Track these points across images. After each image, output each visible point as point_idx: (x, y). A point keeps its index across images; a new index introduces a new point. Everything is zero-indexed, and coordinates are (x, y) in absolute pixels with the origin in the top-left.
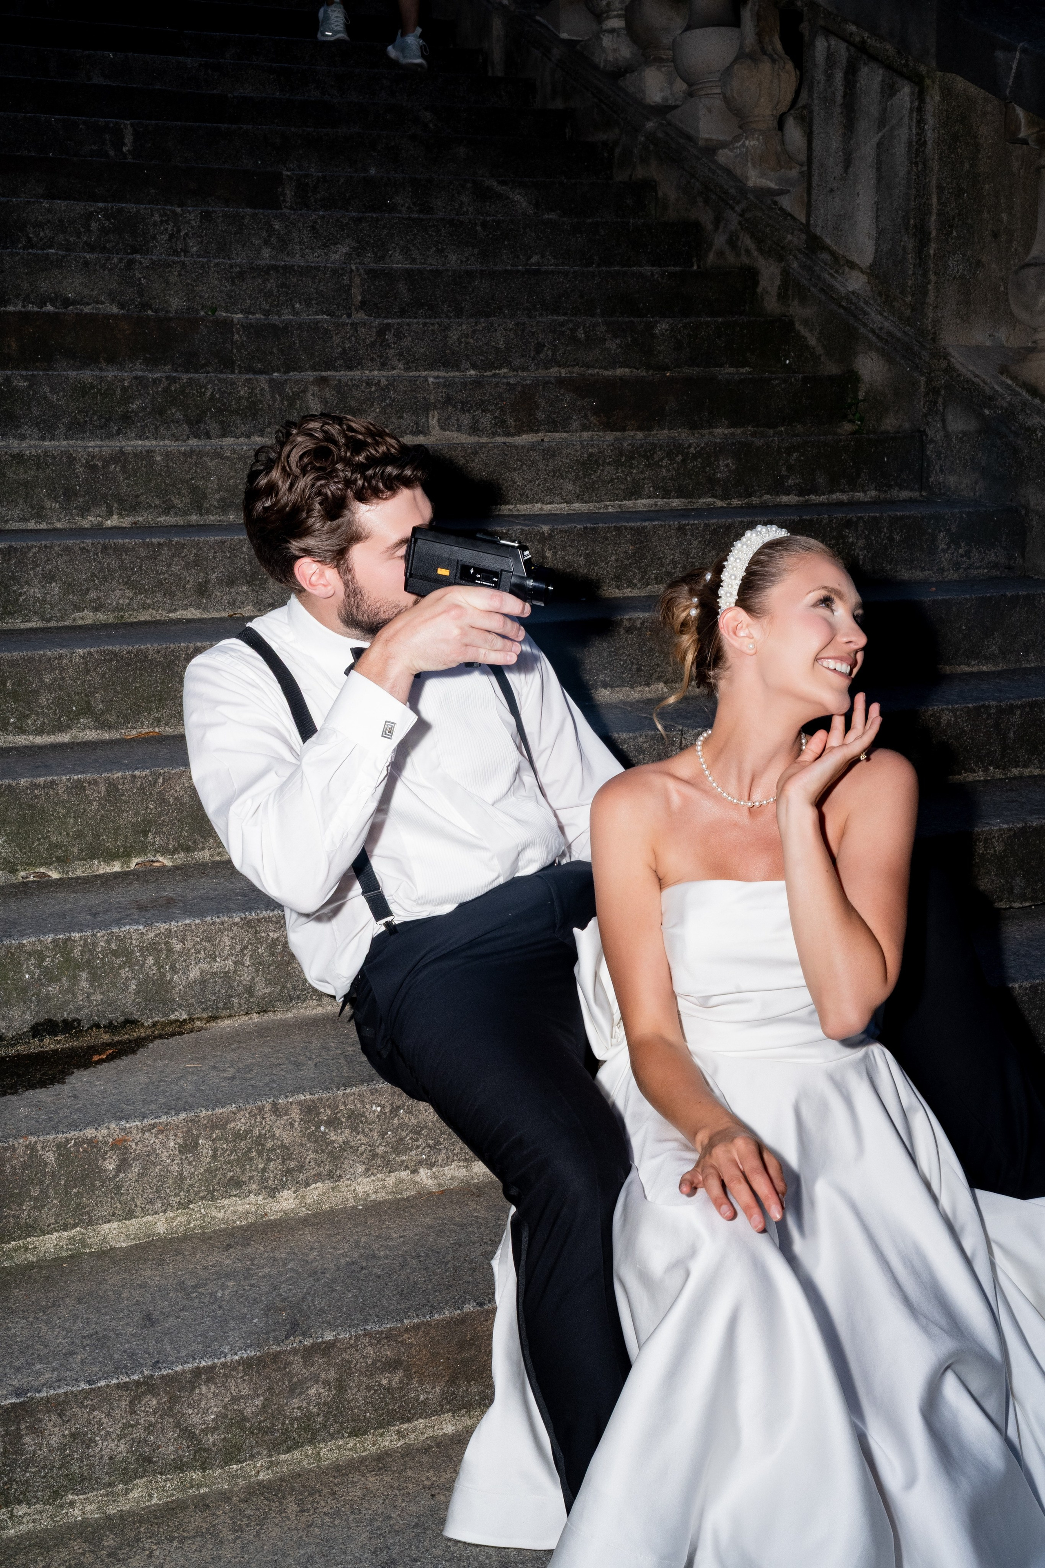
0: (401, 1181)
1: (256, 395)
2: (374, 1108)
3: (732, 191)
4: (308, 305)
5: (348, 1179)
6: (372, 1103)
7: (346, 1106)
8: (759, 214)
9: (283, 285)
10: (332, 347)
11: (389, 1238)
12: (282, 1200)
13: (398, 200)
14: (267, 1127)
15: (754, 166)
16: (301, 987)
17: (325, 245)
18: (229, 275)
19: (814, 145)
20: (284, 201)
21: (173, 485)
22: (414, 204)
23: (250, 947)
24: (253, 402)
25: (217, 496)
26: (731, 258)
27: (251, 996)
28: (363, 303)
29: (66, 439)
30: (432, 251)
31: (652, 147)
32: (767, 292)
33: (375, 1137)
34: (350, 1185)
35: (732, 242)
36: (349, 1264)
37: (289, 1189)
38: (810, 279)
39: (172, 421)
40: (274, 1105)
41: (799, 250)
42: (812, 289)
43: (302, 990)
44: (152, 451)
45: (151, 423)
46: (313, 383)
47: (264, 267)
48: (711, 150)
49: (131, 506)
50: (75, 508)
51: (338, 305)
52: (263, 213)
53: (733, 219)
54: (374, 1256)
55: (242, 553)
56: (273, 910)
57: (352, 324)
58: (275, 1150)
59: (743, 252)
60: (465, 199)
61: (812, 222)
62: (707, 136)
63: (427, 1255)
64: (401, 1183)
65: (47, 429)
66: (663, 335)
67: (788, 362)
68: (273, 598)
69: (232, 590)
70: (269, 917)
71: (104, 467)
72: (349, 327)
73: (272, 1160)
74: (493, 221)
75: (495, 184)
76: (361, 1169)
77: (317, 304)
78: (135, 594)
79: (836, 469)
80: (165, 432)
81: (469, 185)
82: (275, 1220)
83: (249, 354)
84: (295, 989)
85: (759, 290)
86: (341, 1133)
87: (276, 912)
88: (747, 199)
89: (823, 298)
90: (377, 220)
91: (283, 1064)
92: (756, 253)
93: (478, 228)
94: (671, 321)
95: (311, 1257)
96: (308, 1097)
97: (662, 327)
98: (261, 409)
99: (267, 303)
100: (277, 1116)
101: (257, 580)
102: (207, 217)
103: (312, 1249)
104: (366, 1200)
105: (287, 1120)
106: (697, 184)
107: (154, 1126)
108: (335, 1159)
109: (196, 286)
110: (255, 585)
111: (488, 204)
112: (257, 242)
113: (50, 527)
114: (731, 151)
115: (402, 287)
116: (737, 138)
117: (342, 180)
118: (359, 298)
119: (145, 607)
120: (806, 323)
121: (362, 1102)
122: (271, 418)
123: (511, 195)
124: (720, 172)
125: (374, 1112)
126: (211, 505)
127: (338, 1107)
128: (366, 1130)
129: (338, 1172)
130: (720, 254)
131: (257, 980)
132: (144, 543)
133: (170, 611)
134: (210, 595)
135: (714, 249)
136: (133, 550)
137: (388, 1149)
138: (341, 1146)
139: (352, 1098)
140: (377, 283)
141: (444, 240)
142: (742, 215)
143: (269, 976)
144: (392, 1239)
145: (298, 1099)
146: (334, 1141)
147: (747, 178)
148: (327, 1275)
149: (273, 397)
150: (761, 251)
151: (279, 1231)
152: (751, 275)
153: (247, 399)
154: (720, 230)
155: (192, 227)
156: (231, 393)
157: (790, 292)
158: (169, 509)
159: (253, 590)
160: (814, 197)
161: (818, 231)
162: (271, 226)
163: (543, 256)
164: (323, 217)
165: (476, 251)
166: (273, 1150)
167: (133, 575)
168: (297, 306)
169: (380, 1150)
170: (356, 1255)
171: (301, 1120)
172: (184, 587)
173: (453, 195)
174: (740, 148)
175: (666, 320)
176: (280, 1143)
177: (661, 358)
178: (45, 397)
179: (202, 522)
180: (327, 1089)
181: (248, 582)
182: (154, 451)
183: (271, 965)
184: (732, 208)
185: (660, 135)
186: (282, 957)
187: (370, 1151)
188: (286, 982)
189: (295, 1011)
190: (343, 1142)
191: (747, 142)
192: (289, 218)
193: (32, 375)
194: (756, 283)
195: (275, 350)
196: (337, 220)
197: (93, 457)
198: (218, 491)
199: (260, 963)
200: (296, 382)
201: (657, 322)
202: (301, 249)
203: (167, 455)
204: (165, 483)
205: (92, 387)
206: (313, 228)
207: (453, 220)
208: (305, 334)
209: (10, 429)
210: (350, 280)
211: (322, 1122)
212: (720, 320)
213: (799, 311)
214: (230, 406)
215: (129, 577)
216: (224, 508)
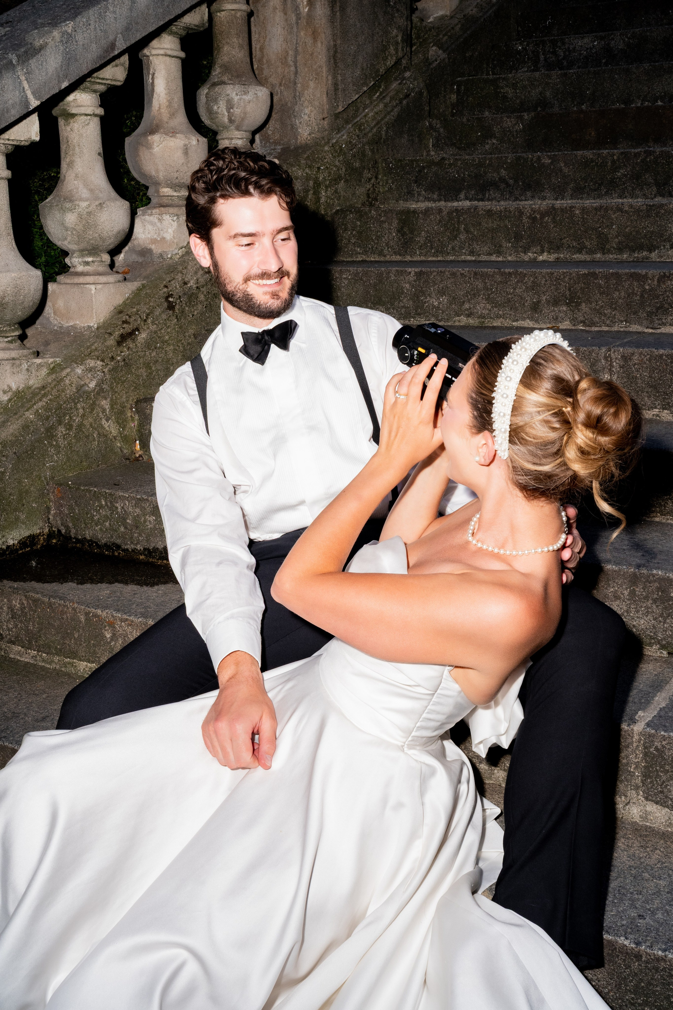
21: (586, 232)
49: (556, 247)
55: (564, 282)
65: (560, 193)
68: (584, 317)
71: (541, 218)
78: (492, 307)
101: (573, 303)
110: (573, 306)
113: (504, 259)
119: (498, 317)
126: (611, 247)
132: (500, 271)
133: (514, 321)
134: (541, 311)
136: (493, 276)
158: (582, 249)
159: (571, 310)
167: (491, 294)
172: (524, 304)
178: (561, 171)
181: (567, 304)
182: (575, 207)
193: (554, 155)
204: (580, 230)
205: (592, 161)
209: (537, 193)
215: (489, 295)
216: (621, 249)
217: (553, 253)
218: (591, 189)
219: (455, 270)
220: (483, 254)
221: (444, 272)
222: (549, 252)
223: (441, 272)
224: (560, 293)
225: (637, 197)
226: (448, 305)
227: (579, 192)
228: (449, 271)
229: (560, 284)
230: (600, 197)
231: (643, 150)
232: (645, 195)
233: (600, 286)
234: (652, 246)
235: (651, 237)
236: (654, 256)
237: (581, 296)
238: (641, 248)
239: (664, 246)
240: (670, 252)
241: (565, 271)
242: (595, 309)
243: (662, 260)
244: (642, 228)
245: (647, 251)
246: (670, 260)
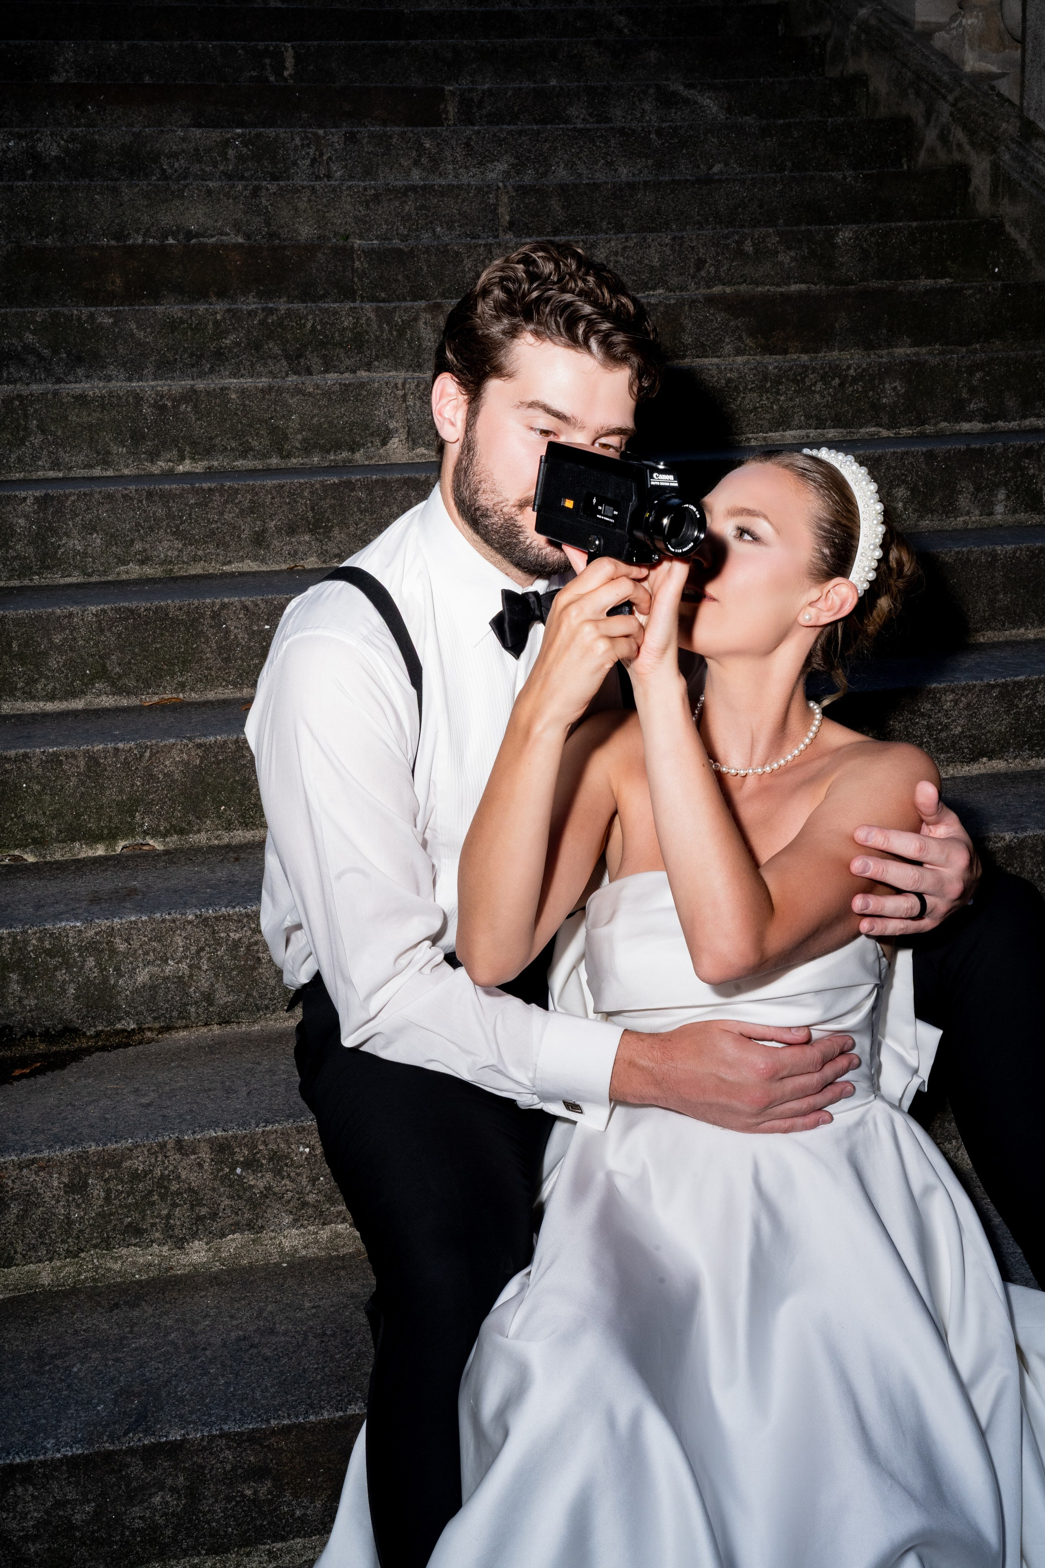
0: (338, 1235)
1: (361, 325)
2: (301, 1149)
3: (946, 78)
4: (451, 228)
5: (273, 1231)
6: (298, 1143)
7: (266, 1146)
8: (973, 102)
9: (423, 207)
10: (463, 271)
11: (301, 1308)
12: (191, 1251)
13: (572, 111)
14: (171, 1167)
15: (972, 48)
16: (269, 996)
17: (481, 163)
18: (363, 199)
19: (1028, 14)
20: (446, 119)
21: (250, 425)
22: (590, 115)
23: (207, 949)
24: (358, 333)
25: (299, 437)
26: (942, 155)
27: (211, 1004)
28: (511, 223)
29: (155, 379)
30: (600, 164)
31: (863, 37)
32: (979, 191)
33: (304, 1183)
34: (275, 1238)
35: (944, 138)
36: (239, 1339)
37: (201, 1239)
38: (1022, 172)
39: (270, 357)
40: (179, 1142)
41: (1012, 140)
42: (1024, 183)
43: (270, 999)
44: (226, 388)
45: (246, 359)
46: (425, 310)
47: (401, 188)
48: (927, 34)
49: (206, 450)
50: (144, 453)
51: (483, 226)
52: (412, 131)
53: (945, 109)
54: (272, 1332)
55: (302, 498)
56: (234, 907)
57: (485, 245)
58: (181, 1194)
59: (954, 147)
60: (647, 107)
61: (1025, 105)
62: (924, 19)
63: (334, 1335)
64: (337, 1237)
65: (134, 369)
66: (845, 244)
67: (997, 270)
68: (339, 548)
69: (293, 540)
70: (229, 915)
71: (174, 407)
72: (482, 249)
73: (178, 1205)
74: (670, 127)
75: (681, 88)
76: (287, 1220)
77: (460, 226)
78: (185, 545)
79: (1030, 389)
80: (262, 369)
81: (651, 91)
82: (182, 1275)
83: (371, 282)
84: (262, 996)
85: (971, 189)
86: (262, 1177)
87: (237, 909)
88: (961, 85)
89: (1035, 192)
90: (539, 132)
91: (215, 1089)
92: (967, 147)
93: (653, 136)
94: (855, 227)
95: (200, 1327)
96: (219, 1133)
97: (845, 234)
98: (368, 341)
99: (405, 227)
100: (183, 1155)
101: (320, 528)
102: (351, 138)
103: (207, 1315)
104: (293, 1256)
105: (195, 1160)
106: (909, 74)
107: (33, 1161)
108: (255, 1206)
109: (327, 212)
110: (319, 534)
111: (673, 110)
112: (405, 163)
113: (117, 473)
114: (947, 32)
115: (555, 204)
116: (953, 18)
117: (510, 93)
118: (507, 218)
119: (196, 559)
120: (1016, 223)
121: (287, 1142)
122: (378, 351)
123: (700, 99)
124: (933, 58)
125: (302, 1153)
126: (293, 447)
127: (256, 1147)
128: (292, 1174)
129: (260, 1222)
130: (932, 151)
131: (216, 986)
133: (224, 564)
134: (268, 546)
135: (925, 147)
137: (321, 1198)
138: (261, 1192)
139: (274, 1136)
140: (527, 201)
141: (613, 152)
142: (954, 105)
143: (230, 983)
144: (301, 1310)
145: (208, 1137)
146: (252, 1187)
147: (963, 63)
148: (208, 1353)
149: (380, 327)
150: (972, 144)
151: (179, 1291)
152: (962, 172)
153: (352, 331)
154: (932, 124)
155: (336, 150)
156: (333, 324)
157: (1000, 189)
158: (246, 452)
159: (317, 539)
160: (1027, 75)
161: (1031, 115)
162: (421, 145)
163: (726, 165)
164: (479, 132)
165: (650, 162)
166: (178, 1193)
167: (181, 524)
168: (439, 229)
169: (311, 1198)
170: (252, 1328)
171: (212, 1160)
172: (239, 537)
173: (634, 103)
174: (956, 28)
175: (850, 227)
176: (186, 1186)
177: (844, 271)
178: (132, 335)
179: (283, 466)
180: (244, 1124)
181: (311, 531)
183: (233, 970)
184: (944, 98)
185: (873, 22)
186: (246, 961)
187: (299, 1199)
188: (251, 989)
189: (263, 1023)
190: (265, 1188)
191: (964, 21)
192: (441, 135)
193: (117, 311)
194: (968, 182)
195: (400, 277)
196: (494, 135)
197: (162, 397)
198: (300, 431)
199: (219, 968)
200: (406, 310)
201: (838, 230)
202: (454, 168)
203: (243, 392)
204: (241, 423)
205: (182, 321)
206: (468, 144)
207: (624, 128)
208: (433, 259)
209: (95, 371)
210: (497, 197)
211: (237, 1163)
212: (915, 224)
213: (1010, 210)
214: (333, 338)
215: (177, 527)
216: (307, 449)
217: (200, 460)
218: (185, 364)
219: (111, 489)
220: (77, 467)
221: (91, 494)
222: (193, 459)
223: (85, 494)
224: (298, 514)
225: (260, 375)
226: (104, 547)
227: (165, 368)
228: (100, 492)
229: (296, 502)
230: (202, 375)
231: (260, 306)
232: (271, 372)
233: (360, 500)
234: (354, 442)
235: (351, 430)
236: (359, 457)
237: (331, 517)
238: (337, 446)
239: (372, 442)
240: (381, 451)
242: (355, 535)
243: (372, 462)
244: (337, 417)
245: (348, 451)
246: (385, 462)
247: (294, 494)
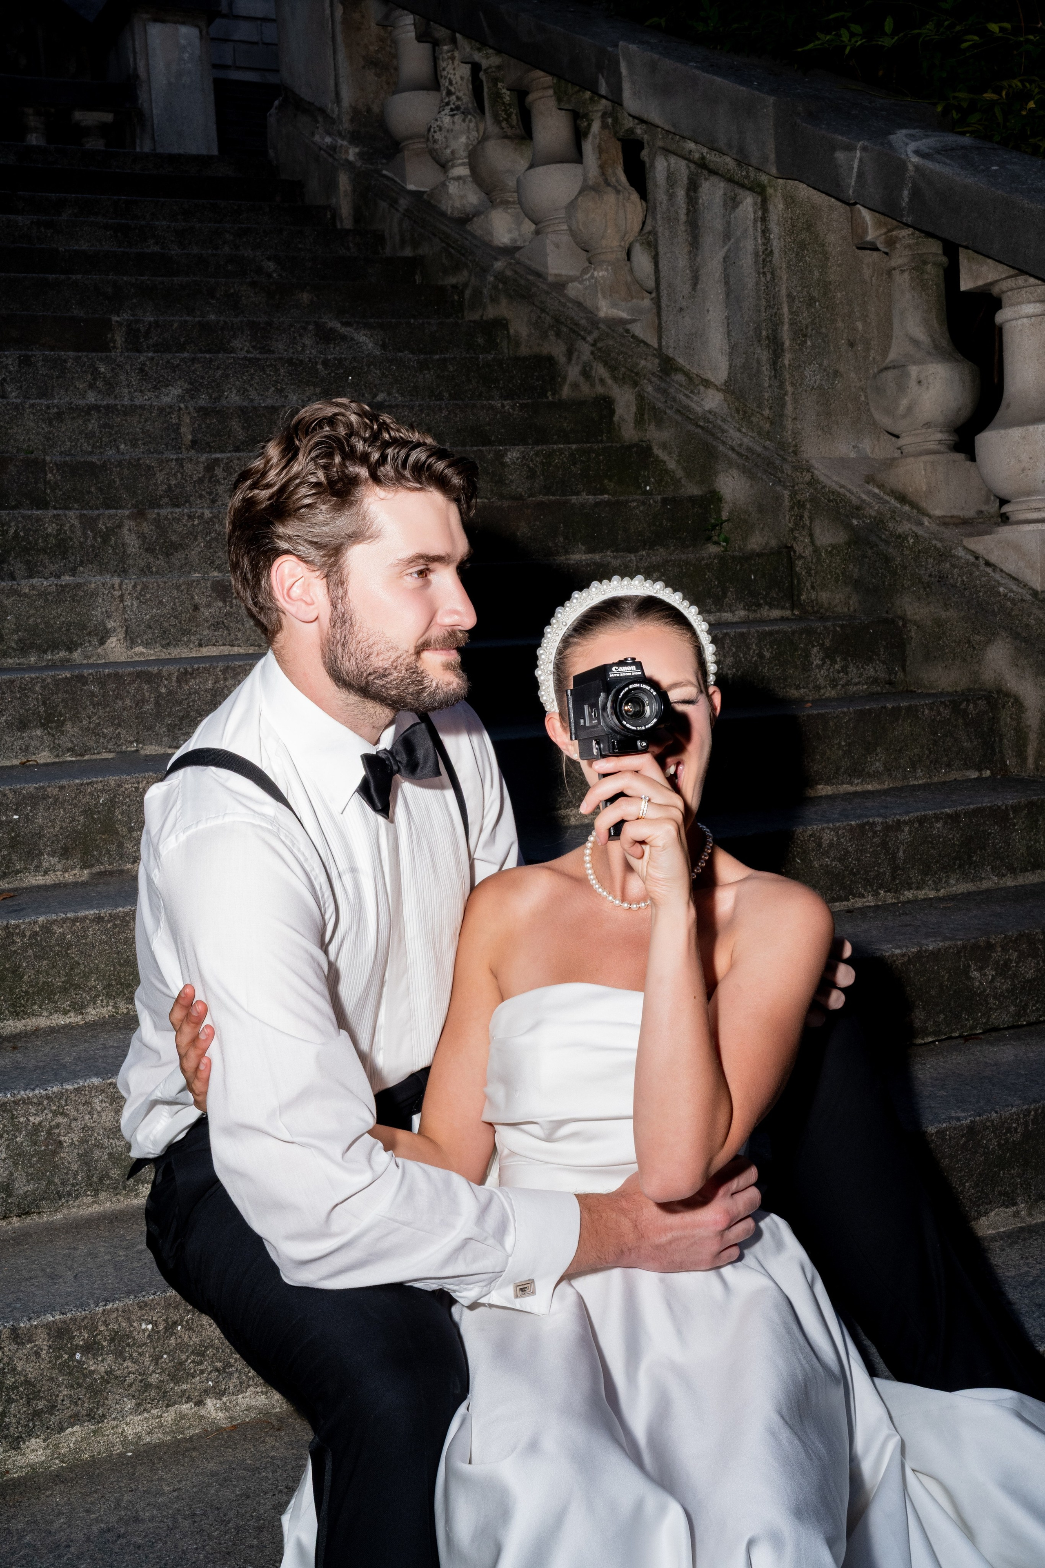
0: (183, 1417)
1: (65, 532)
2: (144, 1326)
3: (583, 322)
4: (134, 446)
5: (114, 1419)
6: (141, 1320)
7: (107, 1326)
8: (611, 342)
9: (106, 425)
10: (155, 484)
11: (160, 1493)
12: (28, 1451)
13: (236, 343)
14: (6, 1359)
15: (604, 297)
16: (71, 1181)
17: (155, 388)
18: (46, 416)
19: (660, 266)
20: (114, 347)
22: (254, 347)
23: (5, 1135)
24: (62, 539)
25: (15, 637)
26: (585, 389)
27: (10, 1195)
28: (194, 442)
30: (271, 391)
31: (501, 286)
32: (624, 420)
33: (147, 1363)
34: (117, 1426)
35: (586, 373)
36: (102, 1532)
37: (38, 1437)
38: (666, 402)
40: (14, 1330)
41: (653, 374)
42: (668, 411)
43: (73, 1185)
46: (129, 517)
47: (84, 407)
48: (560, 286)
51: (166, 445)
52: (86, 356)
53: (585, 350)
54: (137, 1520)
55: (34, 692)
56: (33, 1090)
57: (177, 460)
58: (17, 1387)
59: (597, 382)
60: (308, 342)
61: (664, 343)
62: (557, 272)
63: (204, 1514)
64: (182, 1418)
66: (514, 463)
67: (648, 488)
68: (72, 742)
69: (24, 735)
70: (29, 1098)
72: (174, 463)
73: (13, 1401)
74: (335, 359)
75: (339, 325)
76: (130, 1405)
77: (144, 444)
79: (700, 589)
81: (311, 327)
82: (19, 1478)
83: (64, 494)
84: (63, 1183)
85: (616, 418)
86: (102, 1361)
87: (37, 1092)
88: (598, 328)
89: (680, 419)
90: (211, 360)
91: (36, 1277)
92: (610, 382)
93: (319, 367)
94: (521, 448)
95: (56, 1526)
96: (57, 1317)
97: (513, 455)
98: (72, 547)
99: (88, 445)
100: (18, 1344)
101: (52, 722)
102: (25, 361)
103: (60, 1513)
104: (137, 1444)
105: (32, 1348)
106: (548, 318)
108: (96, 1394)
109: (10, 428)
110: (51, 728)
111: (332, 346)
112: (81, 386)
114: (580, 283)
115: (235, 425)
116: (585, 271)
117: (176, 325)
118: (190, 437)
120: (664, 446)
121: (129, 1320)
122: (83, 557)
123: (356, 336)
124: (569, 305)
125: (144, 1331)
127: (97, 1327)
128: (135, 1354)
129: (100, 1412)
130: (575, 386)
131: (16, 1175)
135: (568, 382)
137: (165, 1377)
138: (102, 1377)
139: (115, 1315)
140: (208, 422)
141: (283, 380)
142: (593, 345)
143: (31, 1170)
144: (163, 1494)
145: (45, 1321)
146: (93, 1372)
147: (598, 309)
148: (72, 1549)
149: (85, 534)
150: (615, 379)
151: (21, 1493)
152: (606, 404)
153: (56, 537)
154: (573, 362)
155: (10, 372)
156: (37, 530)
157: (646, 417)
159: (49, 733)
160: (664, 318)
161: (670, 353)
162: (96, 369)
163: (389, 394)
164: (152, 358)
165: (318, 390)
166: (14, 1388)
168: (122, 446)
169: (154, 1379)
170: (113, 1519)
171: (50, 1347)
173: (295, 338)
174: (588, 279)
175: (517, 448)
176: (22, 1378)
177: (514, 487)
180: (82, 1306)
181: (42, 725)
183: (32, 1156)
184: (584, 339)
185: (509, 273)
186: (47, 1146)
187: (141, 1381)
188: (53, 1176)
189: (65, 1211)
190: (106, 1372)
191: (596, 274)
192: (115, 361)
194: (612, 412)
195: (93, 489)
196: (168, 362)
198: (16, 631)
199: (19, 1155)
200: (110, 517)
201: (506, 451)
202: (130, 392)
206: (142, 370)
207: (292, 359)
208: (126, 471)
210: (179, 418)
211: (77, 1348)
212: (574, 446)
213: (656, 435)
214: (36, 544)
216: (24, 649)
224: (29, 709)
229: (27, 697)
233: (93, 694)
234: (72, 642)
235: (68, 630)
236: (76, 655)
237: (63, 711)
238: (54, 646)
239: (90, 641)
240: (99, 650)
241: (33, 676)
242: (88, 729)
243: (91, 661)
244: (54, 618)
245: (66, 651)
246: (103, 661)
247: (25, 689)
